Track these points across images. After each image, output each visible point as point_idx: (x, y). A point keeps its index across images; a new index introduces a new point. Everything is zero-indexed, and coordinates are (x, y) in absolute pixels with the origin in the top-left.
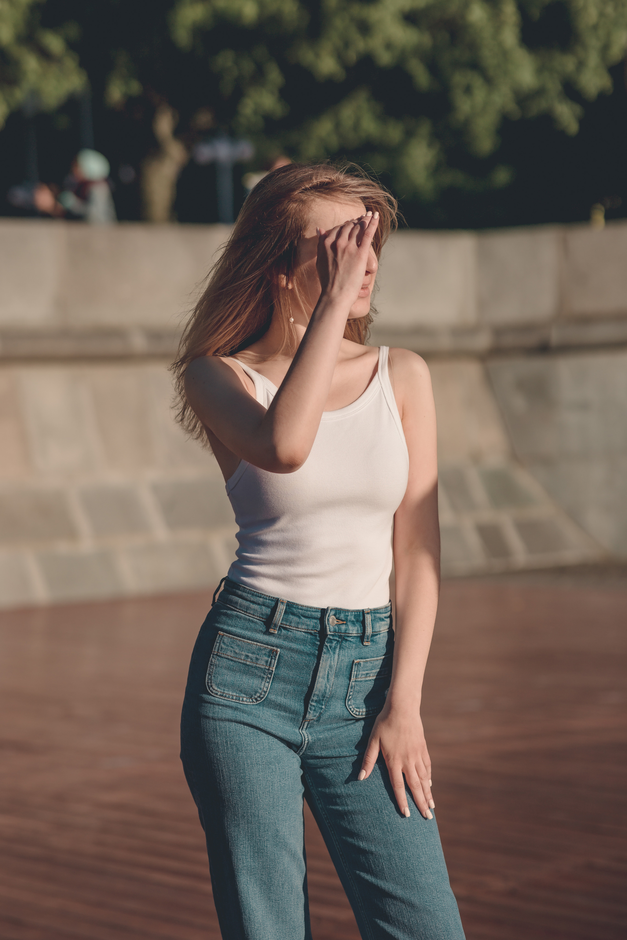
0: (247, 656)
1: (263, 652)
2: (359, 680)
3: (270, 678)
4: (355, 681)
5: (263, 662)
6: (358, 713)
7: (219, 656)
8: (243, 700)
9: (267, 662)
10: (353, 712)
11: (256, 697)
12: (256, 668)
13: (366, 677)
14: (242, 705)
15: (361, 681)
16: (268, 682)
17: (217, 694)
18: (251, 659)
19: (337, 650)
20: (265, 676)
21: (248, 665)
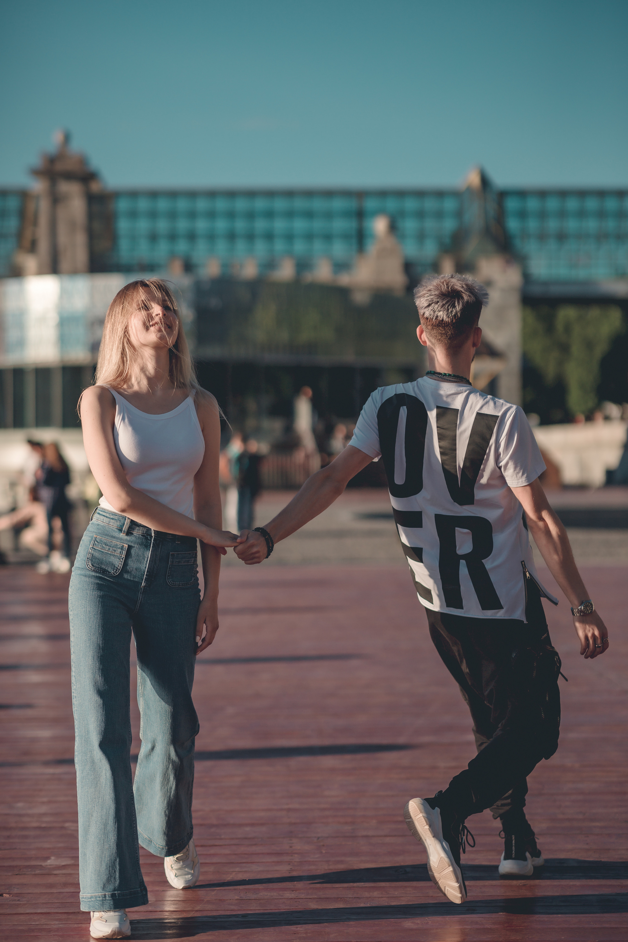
0: (109, 549)
3: (122, 562)
4: (172, 565)
12: (114, 555)
13: (179, 563)
17: (92, 569)
18: (112, 551)
19: (160, 546)
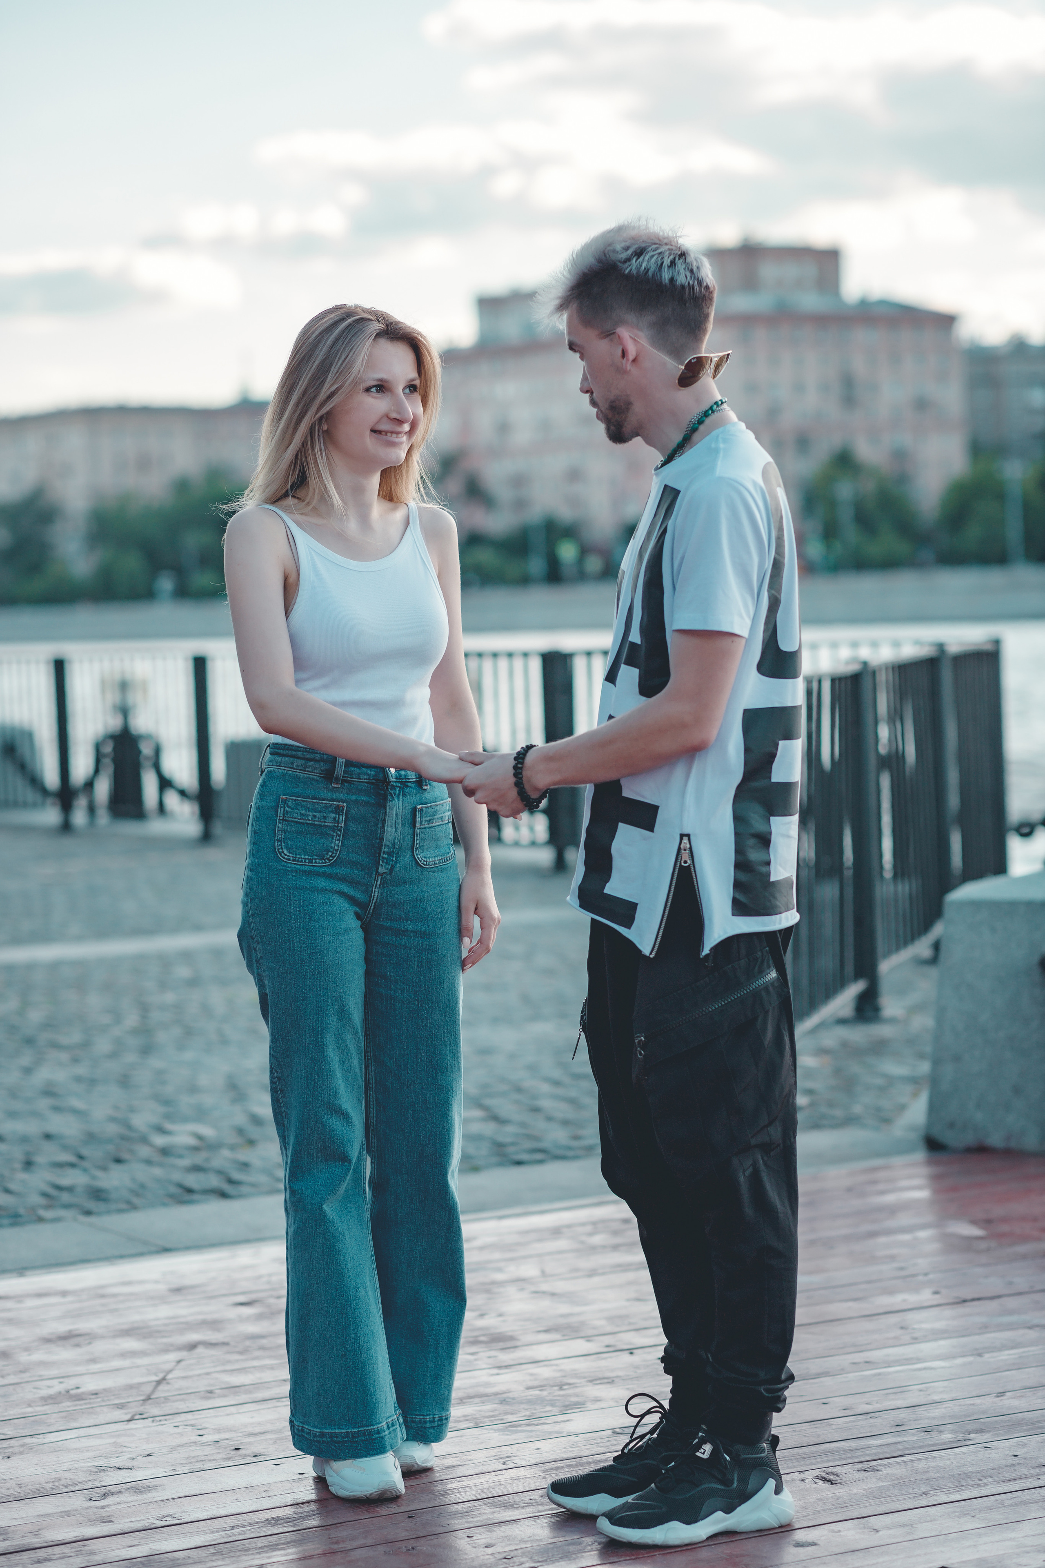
0: (314, 816)
1: (330, 809)
2: (423, 827)
3: (339, 836)
4: (420, 828)
5: (331, 820)
6: (425, 863)
7: (286, 820)
8: (316, 863)
9: (335, 819)
10: (421, 861)
11: (328, 857)
12: (325, 826)
13: (429, 823)
14: (315, 868)
15: (425, 828)
16: (338, 840)
17: (289, 860)
18: (319, 818)
19: (401, 797)
20: (335, 834)
21: (317, 825)
